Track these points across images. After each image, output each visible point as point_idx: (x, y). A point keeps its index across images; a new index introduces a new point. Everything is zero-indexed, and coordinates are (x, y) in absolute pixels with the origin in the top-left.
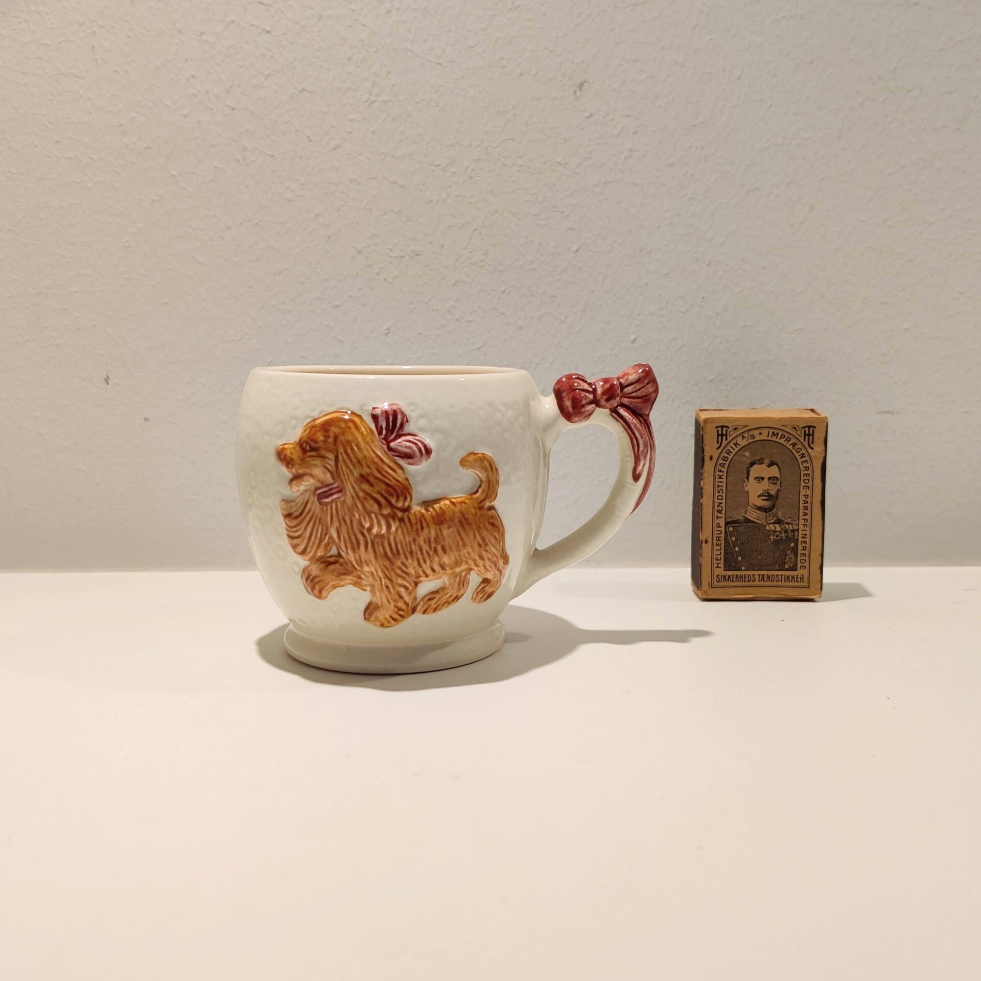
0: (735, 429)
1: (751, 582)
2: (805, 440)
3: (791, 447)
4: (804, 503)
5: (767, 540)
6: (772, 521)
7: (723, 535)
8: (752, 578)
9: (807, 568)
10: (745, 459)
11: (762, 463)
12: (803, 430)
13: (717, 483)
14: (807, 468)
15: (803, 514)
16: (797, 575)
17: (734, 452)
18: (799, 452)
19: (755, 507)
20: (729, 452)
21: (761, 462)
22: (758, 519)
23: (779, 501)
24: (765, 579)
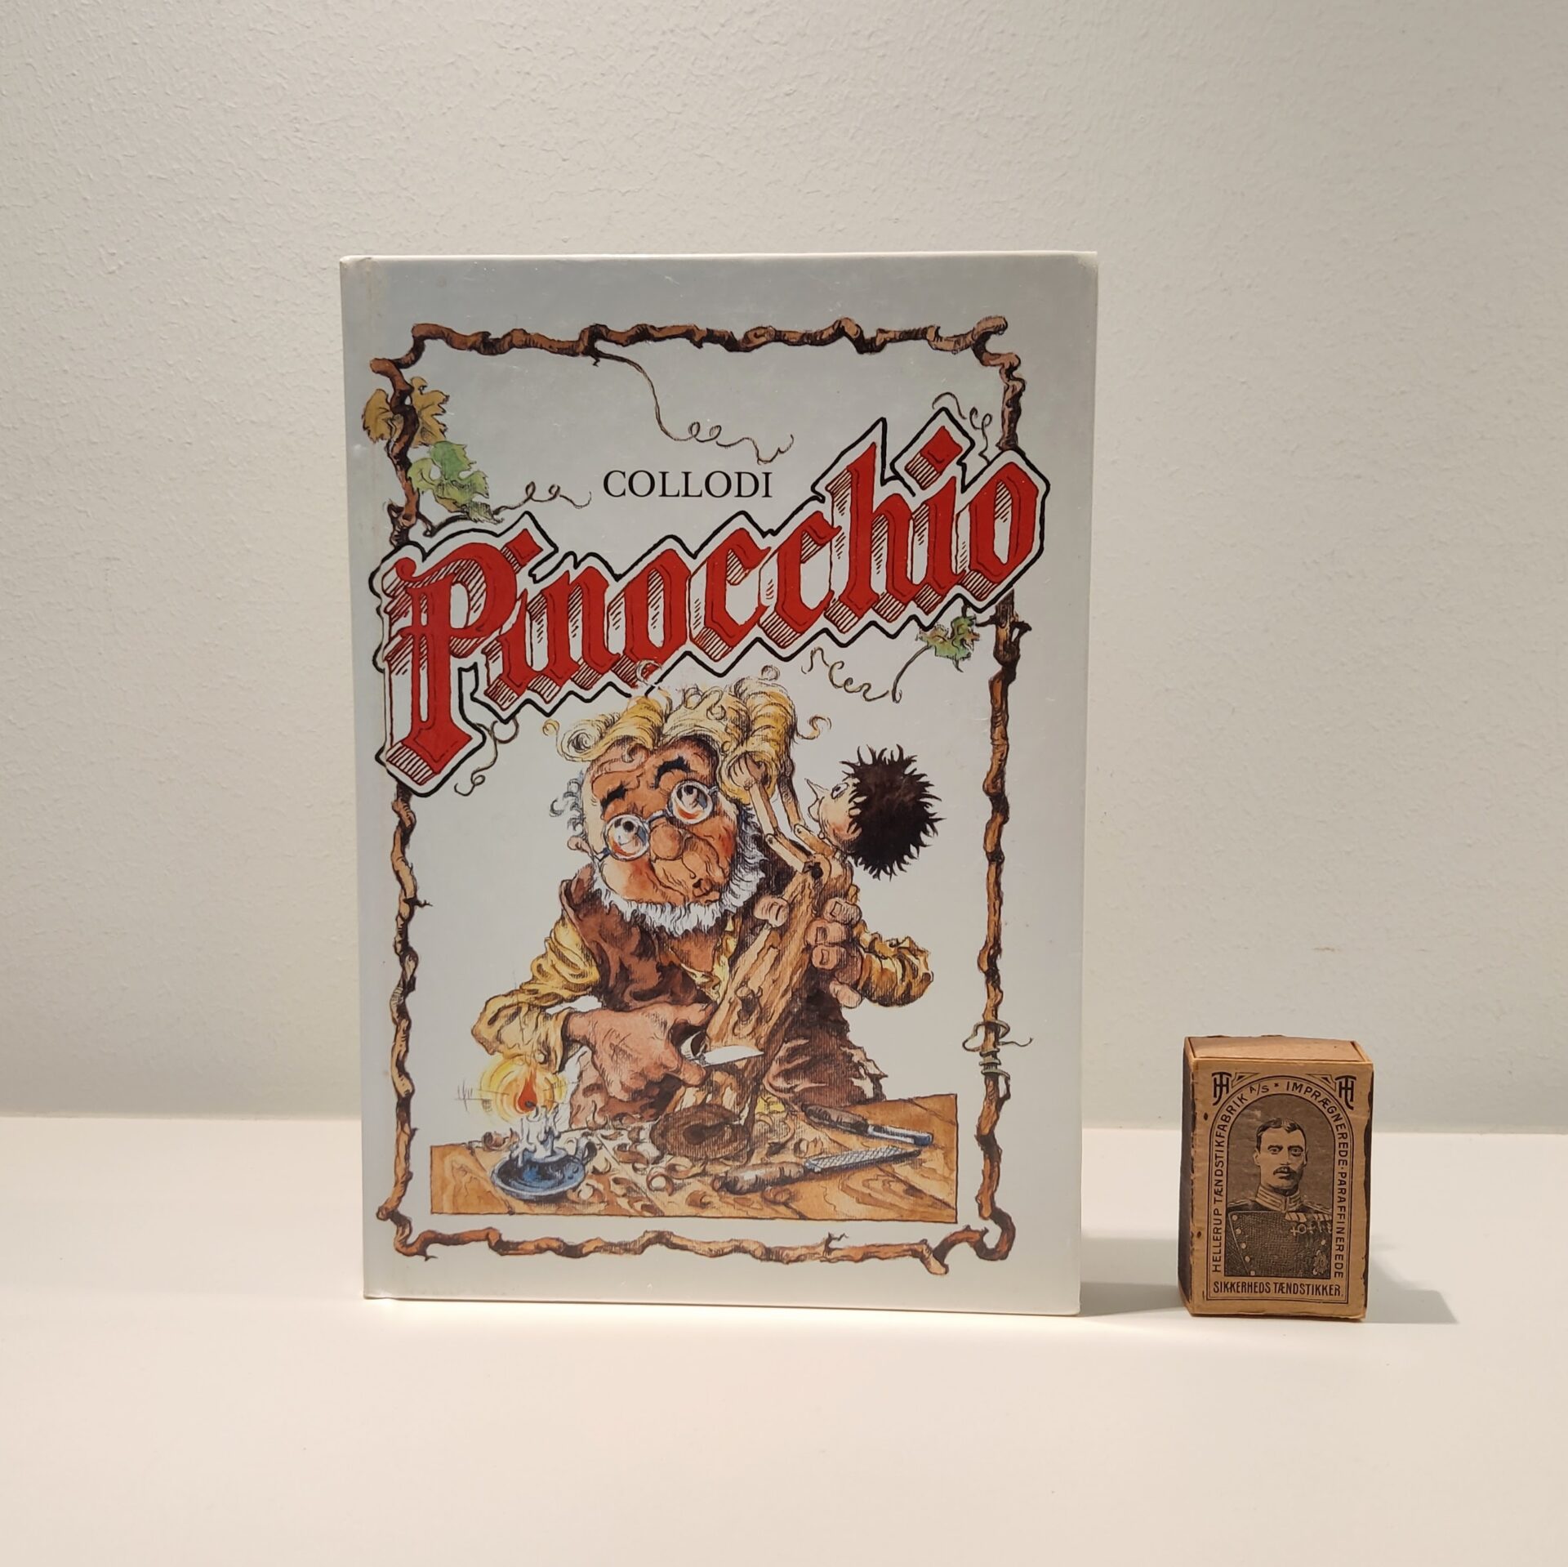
0: (1240, 1077)
1: (1264, 1292)
2: (1340, 1096)
3: (1320, 1106)
4: (1341, 1184)
5: (1287, 1235)
6: (1294, 1209)
7: (1223, 1226)
8: (1265, 1287)
9: (1345, 1275)
10: (1254, 1120)
11: (1280, 1127)
12: (1338, 1082)
13: (1214, 1153)
14: (1345, 1135)
15: (1339, 1199)
16: (1330, 1286)
17: (1239, 1110)
18: (1333, 1112)
19: (1268, 1188)
20: (1231, 1110)
21: (1278, 1124)
22: (1274, 1205)
23: (1304, 1179)
24: (1285, 1290)
